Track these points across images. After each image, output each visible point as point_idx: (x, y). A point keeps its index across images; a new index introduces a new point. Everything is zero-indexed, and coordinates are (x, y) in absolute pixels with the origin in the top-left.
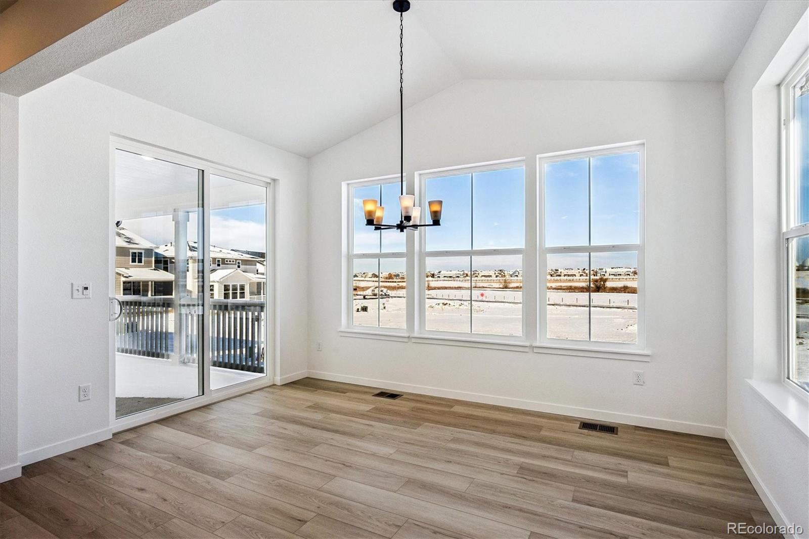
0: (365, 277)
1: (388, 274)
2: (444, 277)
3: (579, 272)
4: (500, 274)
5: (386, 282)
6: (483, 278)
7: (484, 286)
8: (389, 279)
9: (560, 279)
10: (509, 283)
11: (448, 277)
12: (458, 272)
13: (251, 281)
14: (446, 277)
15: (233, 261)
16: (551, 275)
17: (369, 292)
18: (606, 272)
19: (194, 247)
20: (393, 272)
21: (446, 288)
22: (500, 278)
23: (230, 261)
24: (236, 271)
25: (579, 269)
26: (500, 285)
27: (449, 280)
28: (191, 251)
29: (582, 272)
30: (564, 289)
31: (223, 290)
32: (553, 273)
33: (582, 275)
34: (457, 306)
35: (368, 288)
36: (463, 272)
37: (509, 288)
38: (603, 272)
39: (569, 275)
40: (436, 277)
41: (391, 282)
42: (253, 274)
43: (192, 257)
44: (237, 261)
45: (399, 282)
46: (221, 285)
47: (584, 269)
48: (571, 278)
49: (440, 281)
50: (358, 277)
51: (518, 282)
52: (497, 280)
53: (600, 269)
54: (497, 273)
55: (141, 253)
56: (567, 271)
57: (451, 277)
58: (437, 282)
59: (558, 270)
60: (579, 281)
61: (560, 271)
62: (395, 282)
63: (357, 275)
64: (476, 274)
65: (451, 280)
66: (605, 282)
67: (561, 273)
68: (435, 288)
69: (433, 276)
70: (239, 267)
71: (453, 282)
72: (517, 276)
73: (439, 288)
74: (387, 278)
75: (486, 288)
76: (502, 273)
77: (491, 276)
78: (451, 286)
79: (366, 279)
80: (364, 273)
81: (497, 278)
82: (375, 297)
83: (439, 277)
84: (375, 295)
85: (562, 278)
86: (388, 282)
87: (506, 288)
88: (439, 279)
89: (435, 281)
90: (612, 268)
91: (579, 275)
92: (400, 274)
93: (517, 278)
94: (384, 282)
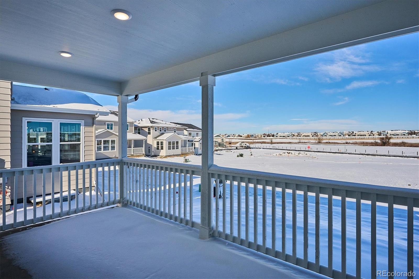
0: (234, 137)
1: (247, 135)
2: (280, 136)
3: (368, 133)
4: (315, 134)
5: (246, 139)
6: (304, 137)
7: (305, 142)
8: (248, 138)
9: (355, 138)
10: (322, 140)
11: (282, 136)
12: (289, 134)
13: (182, 139)
14: (281, 136)
15: (172, 129)
16: (349, 135)
17: (238, 145)
18: (387, 133)
19: (152, 121)
20: (250, 133)
21: (282, 143)
22: (316, 137)
23: (171, 129)
24: (174, 134)
25: (368, 131)
26: (316, 141)
27: (283, 138)
28: (152, 123)
29: (371, 133)
30: (359, 144)
31: (168, 145)
32: (350, 134)
33: (371, 135)
34: (297, 154)
35: (237, 143)
36: (291, 134)
37: (322, 143)
38: (386, 133)
39: (361, 135)
40: (275, 136)
41: (249, 139)
42: (182, 136)
43: (152, 127)
44: (174, 129)
45: (253, 139)
46: (167, 142)
47: (372, 131)
48: (363, 137)
49: (278, 138)
50: (230, 136)
51: (326, 140)
52: (313, 138)
53: (383, 131)
54: (313, 134)
55: (112, 124)
56: (360, 132)
57: (284, 136)
58: (276, 140)
59: (354, 132)
60: (369, 139)
61: (355, 132)
62: (251, 139)
63: (230, 135)
64: (299, 134)
65: (284, 138)
66: (389, 139)
67: (356, 134)
68: (275, 143)
69: (273, 136)
70: (175, 132)
71: (285, 139)
72: (326, 136)
73: (278, 143)
74: (246, 137)
75: (307, 143)
76: (316, 134)
77: (309, 136)
78: (285, 142)
79: (235, 138)
80: (233, 135)
81: (313, 137)
82: (242, 148)
83: (277, 136)
84: (242, 147)
85: (356, 137)
86: (247, 139)
87: (320, 143)
88: (277, 138)
89: (275, 139)
90: (392, 131)
91: (368, 135)
92: (254, 135)
93: (326, 137)
94: (245, 139)
